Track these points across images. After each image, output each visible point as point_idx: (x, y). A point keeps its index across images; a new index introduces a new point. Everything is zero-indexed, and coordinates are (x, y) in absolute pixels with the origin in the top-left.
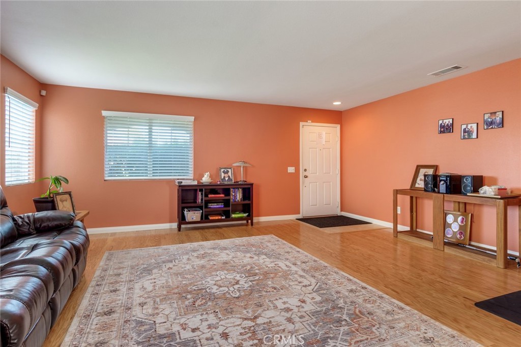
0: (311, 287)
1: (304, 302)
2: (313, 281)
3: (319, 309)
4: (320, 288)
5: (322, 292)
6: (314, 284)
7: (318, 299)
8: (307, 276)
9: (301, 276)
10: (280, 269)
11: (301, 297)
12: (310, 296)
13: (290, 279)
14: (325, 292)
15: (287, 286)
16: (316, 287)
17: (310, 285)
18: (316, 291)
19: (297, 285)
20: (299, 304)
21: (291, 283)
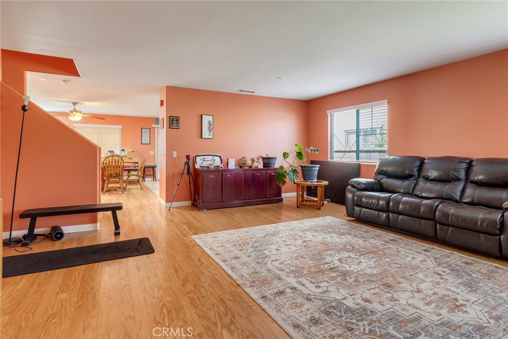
0: (271, 259)
1: (277, 250)
2: (269, 266)
3: (267, 246)
4: (263, 259)
5: (262, 256)
6: (269, 262)
7: (266, 252)
8: (276, 270)
9: (282, 270)
10: (308, 278)
11: (279, 252)
12: (272, 253)
13: (292, 266)
14: (260, 256)
15: (293, 260)
16: (267, 260)
17: (272, 261)
18: (267, 257)
19: (285, 261)
20: (280, 248)
21: (290, 262)
